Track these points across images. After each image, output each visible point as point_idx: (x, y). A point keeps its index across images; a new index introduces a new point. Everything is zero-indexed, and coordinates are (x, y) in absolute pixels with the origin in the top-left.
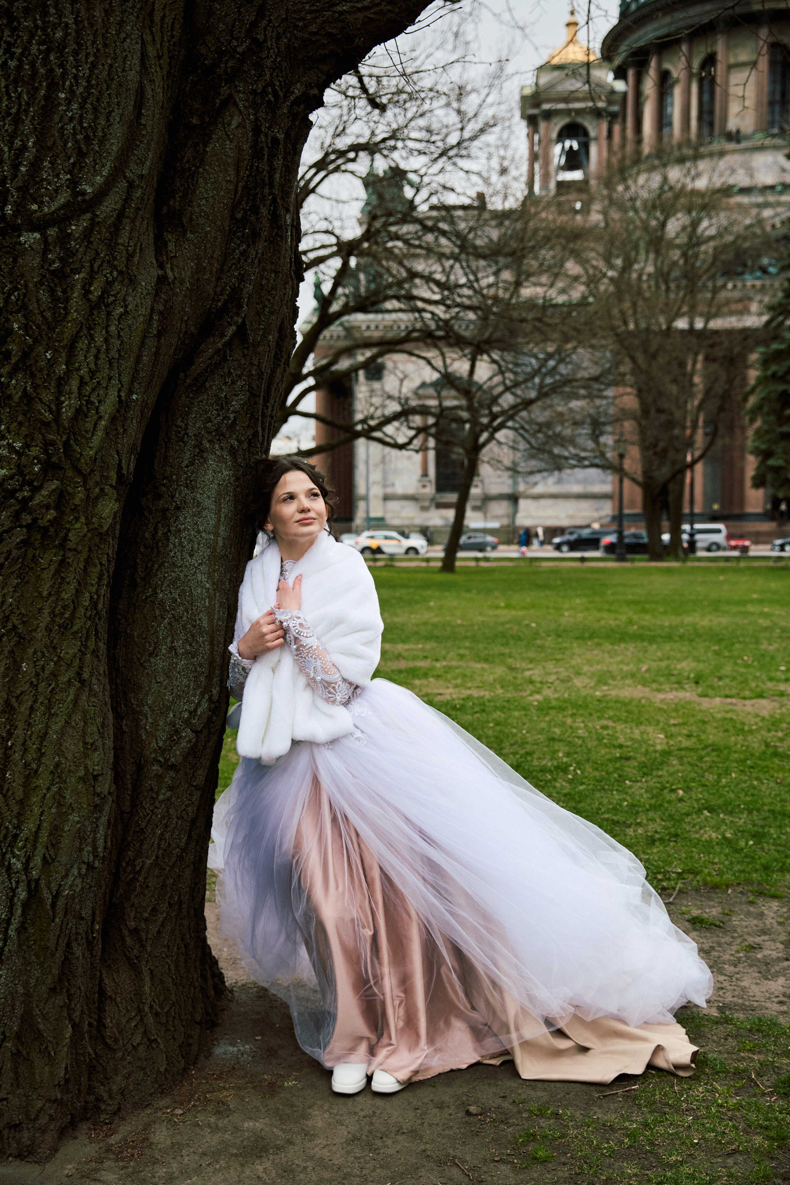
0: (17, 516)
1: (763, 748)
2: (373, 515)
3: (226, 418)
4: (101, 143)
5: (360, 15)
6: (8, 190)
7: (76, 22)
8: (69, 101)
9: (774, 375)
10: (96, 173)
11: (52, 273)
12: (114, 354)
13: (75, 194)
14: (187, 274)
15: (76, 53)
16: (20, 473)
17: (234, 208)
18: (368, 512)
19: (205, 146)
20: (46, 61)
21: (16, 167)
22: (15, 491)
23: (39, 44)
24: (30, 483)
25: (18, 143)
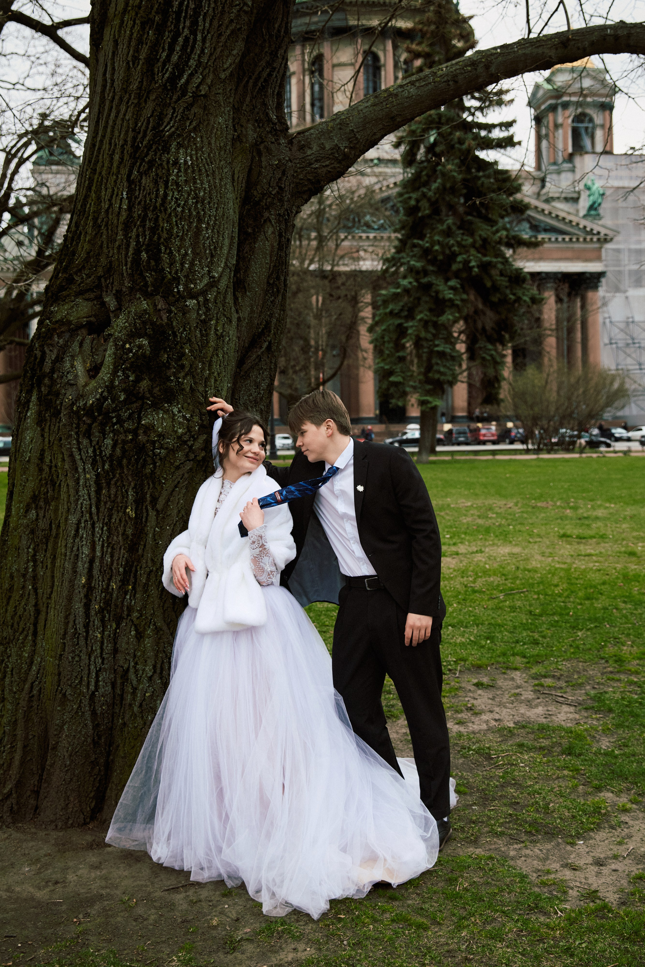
0: (187, 455)
1: (464, 589)
3: (259, 393)
4: (221, 249)
5: (324, 170)
6: (179, 277)
7: (209, 187)
8: (207, 228)
9: (391, 312)
10: (219, 266)
11: (201, 321)
12: (225, 363)
13: (211, 277)
14: (246, 315)
15: (209, 203)
16: (189, 431)
17: (269, 277)
19: (255, 243)
20: (196, 208)
21: (182, 264)
22: (186, 441)
23: (193, 199)
24: (193, 437)
25: (183, 251)
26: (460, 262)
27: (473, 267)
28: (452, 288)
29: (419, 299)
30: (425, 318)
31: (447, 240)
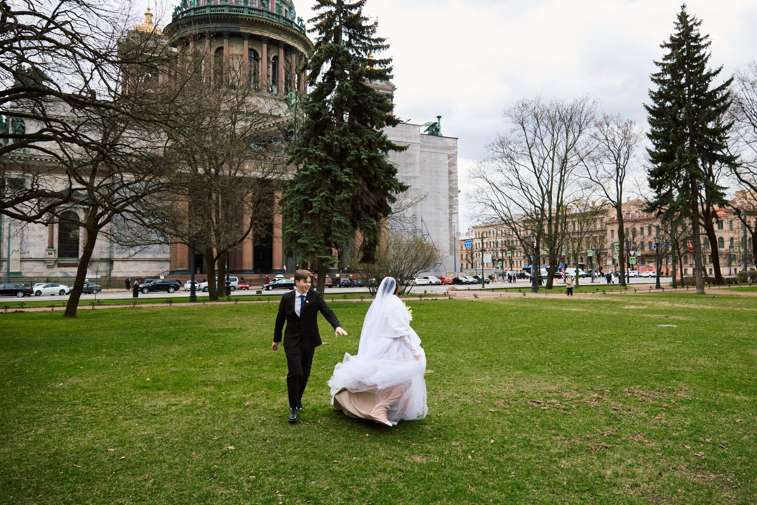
2: (11, 270)
9: (298, 191)
18: (8, 269)
26: (353, 155)
27: (364, 159)
28: (346, 174)
29: (320, 181)
30: (326, 195)
31: (343, 139)
